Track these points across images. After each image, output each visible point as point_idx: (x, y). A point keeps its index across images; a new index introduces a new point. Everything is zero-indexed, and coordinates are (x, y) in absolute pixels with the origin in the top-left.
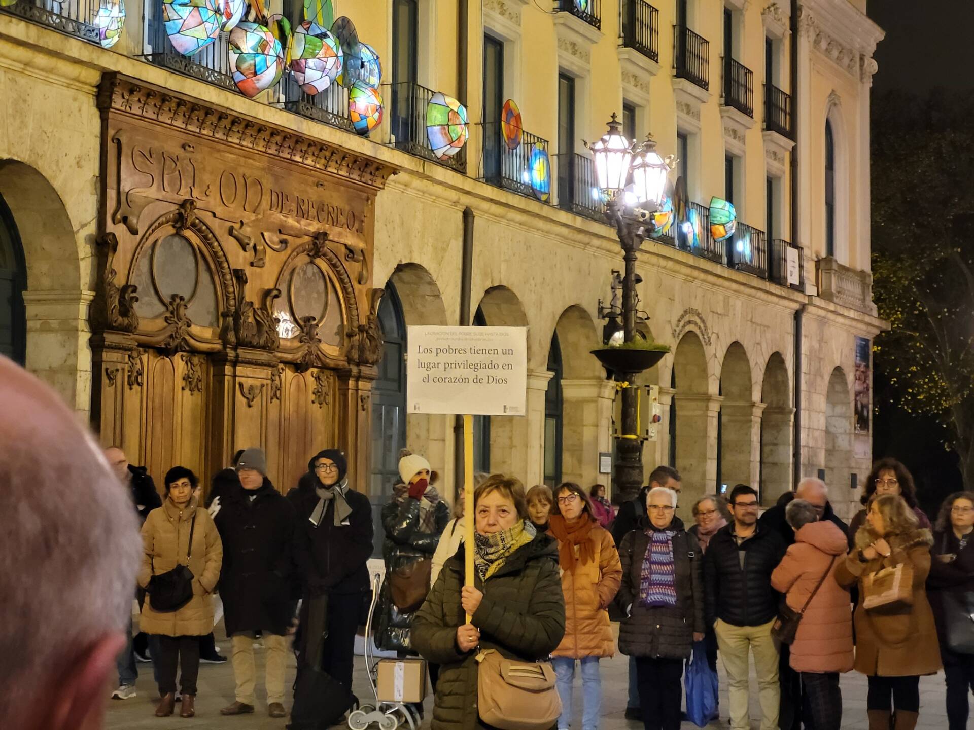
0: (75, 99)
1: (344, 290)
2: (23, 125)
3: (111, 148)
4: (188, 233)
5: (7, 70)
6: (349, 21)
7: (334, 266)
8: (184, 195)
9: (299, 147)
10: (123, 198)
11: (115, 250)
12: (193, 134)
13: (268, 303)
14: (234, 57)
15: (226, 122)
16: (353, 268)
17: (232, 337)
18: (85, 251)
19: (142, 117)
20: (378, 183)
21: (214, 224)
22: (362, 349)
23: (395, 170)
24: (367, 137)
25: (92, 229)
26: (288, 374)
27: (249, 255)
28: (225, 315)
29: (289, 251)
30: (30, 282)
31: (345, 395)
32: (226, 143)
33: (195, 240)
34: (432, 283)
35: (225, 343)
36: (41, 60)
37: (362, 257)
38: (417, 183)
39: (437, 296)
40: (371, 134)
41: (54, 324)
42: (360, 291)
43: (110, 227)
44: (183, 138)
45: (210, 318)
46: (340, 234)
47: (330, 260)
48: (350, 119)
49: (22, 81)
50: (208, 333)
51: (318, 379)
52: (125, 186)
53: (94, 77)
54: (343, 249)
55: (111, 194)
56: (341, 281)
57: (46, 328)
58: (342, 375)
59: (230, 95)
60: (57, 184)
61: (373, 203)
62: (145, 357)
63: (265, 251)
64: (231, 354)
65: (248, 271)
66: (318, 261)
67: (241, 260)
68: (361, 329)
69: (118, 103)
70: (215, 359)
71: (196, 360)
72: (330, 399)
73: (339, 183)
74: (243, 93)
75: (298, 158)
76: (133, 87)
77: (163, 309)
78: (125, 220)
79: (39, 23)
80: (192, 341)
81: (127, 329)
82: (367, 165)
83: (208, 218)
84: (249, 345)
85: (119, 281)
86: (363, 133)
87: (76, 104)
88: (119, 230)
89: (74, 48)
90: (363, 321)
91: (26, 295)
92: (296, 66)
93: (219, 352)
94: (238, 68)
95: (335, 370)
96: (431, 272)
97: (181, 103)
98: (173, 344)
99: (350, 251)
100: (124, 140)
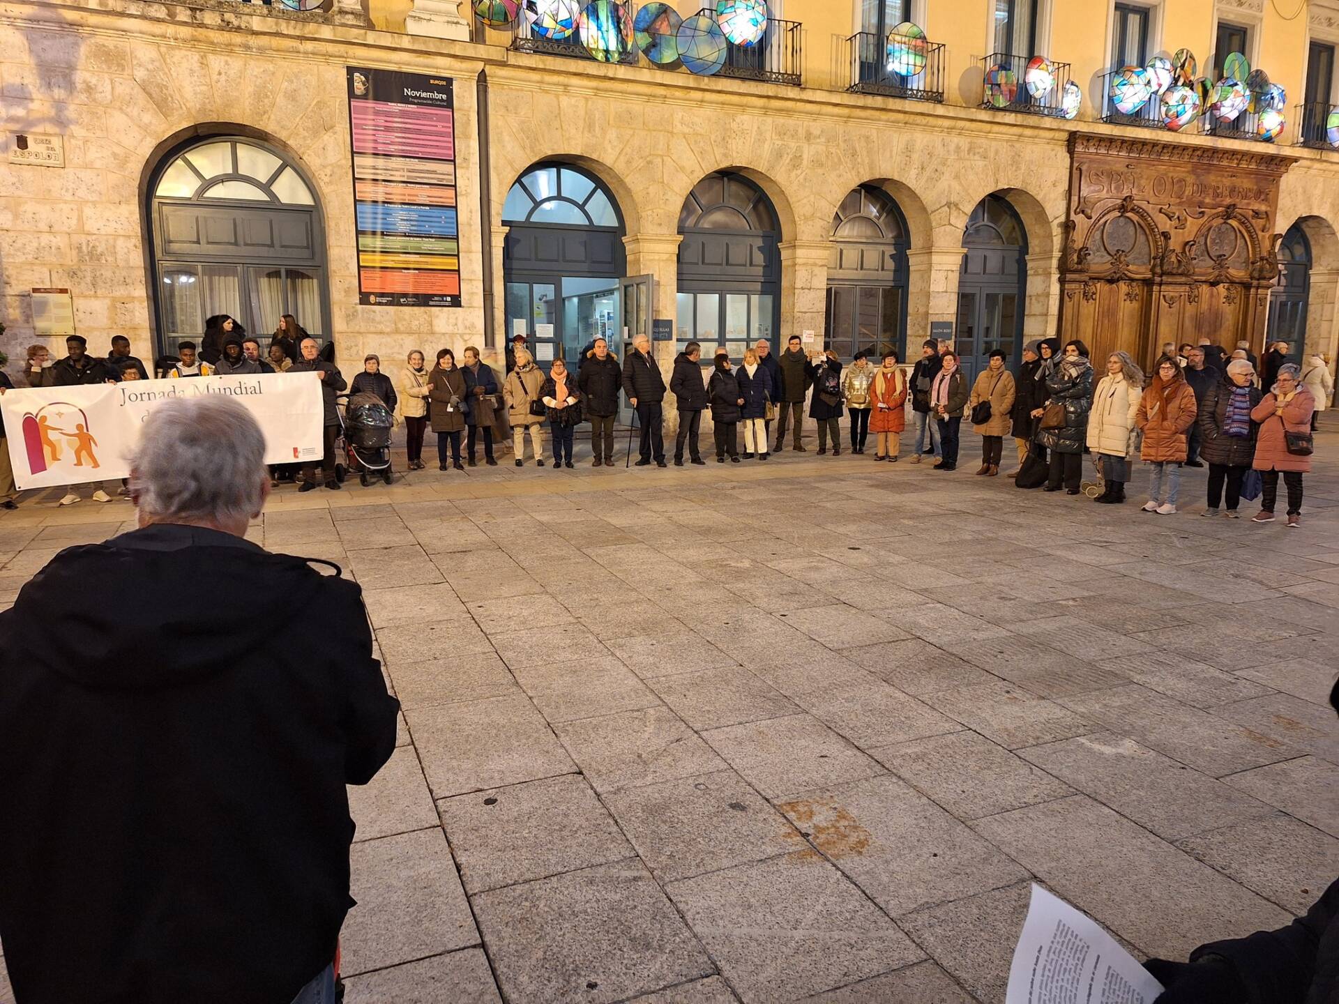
0: (1053, 150)
1: (1251, 237)
2: (1018, 168)
3: (1076, 174)
4: (1129, 214)
5: (1007, 141)
6: (1261, 72)
7: (1242, 223)
8: (1126, 193)
9: (1216, 155)
10: (1082, 200)
11: (1074, 229)
12: (1135, 158)
13: (1187, 249)
14: (1164, 109)
15: (1158, 148)
16: (1257, 224)
17: (1158, 270)
18: (1057, 232)
19: (1097, 154)
20: (1283, 169)
21: (1149, 208)
22: (1261, 270)
23: (1296, 160)
24: (1273, 143)
25: (1063, 219)
26: (1205, 289)
27: (1175, 222)
28: (1155, 258)
29: (1206, 218)
30: (1030, 250)
31: (1247, 297)
32: (1159, 160)
33: (1135, 218)
34: (1329, 226)
35: (1154, 274)
36: (1028, 132)
37: (1268, 217)
38: (1317, 165)
39: (1334, 234)
40: (1276, 140)
41: (1040, 271)
42: (1263, 237)
43: (1073, 217)
44: (1127, 161)
45: (1146, 260)
46: (1248, 204)
47: (1240, 220)
48: (1258, 133)
49: (1017, 145)
50: (1142, 269)
51: (1228, 289)
52: (1084, 193)
53: (1065, 136)
54: (1251, 212)
55: (1075, 199)
56: (1249, 232)
57: (1036, 274)
58: (1247, 286)
59: (1160, 132)
60: (1039, 198)
61: (1278, 182)
62: (1098, 285)
63: (1186, 219)
64: (1157, 279)
65: (1173, 232)
66: (1230, 221)
67: (1168, 226)
68: (1262, 259)
69: (1079, 148)
70: (1148, 283)
71: (1134, 284)
72: (1237, 300)
73: (1249, 173)
74: (1170, 129)
75: (1215, 162)
76: (1088, 138)
77: (1110, 258)
78: (1083, 212)
79: (1036, 113)
80: (1129, 274)
81: (1081, 271)
82: (1272, 160)
83: (1144, 205)
84: (1171, 274)
85: (1078, 245)
86: (1269, 140)
87: (1054, 153)
88: (1078, 219)
89: (1047, 122)
90: (1265, 254)
91: (1027, 257)
92: (1214, 107)
93: (1150, 279)
94: (1166, 115)
95: (1241, 283)
96: (1328, 219)
97: (1123, 142)
98: (1116, 276)
99: (1256, 214)
100: (1084, 168)
